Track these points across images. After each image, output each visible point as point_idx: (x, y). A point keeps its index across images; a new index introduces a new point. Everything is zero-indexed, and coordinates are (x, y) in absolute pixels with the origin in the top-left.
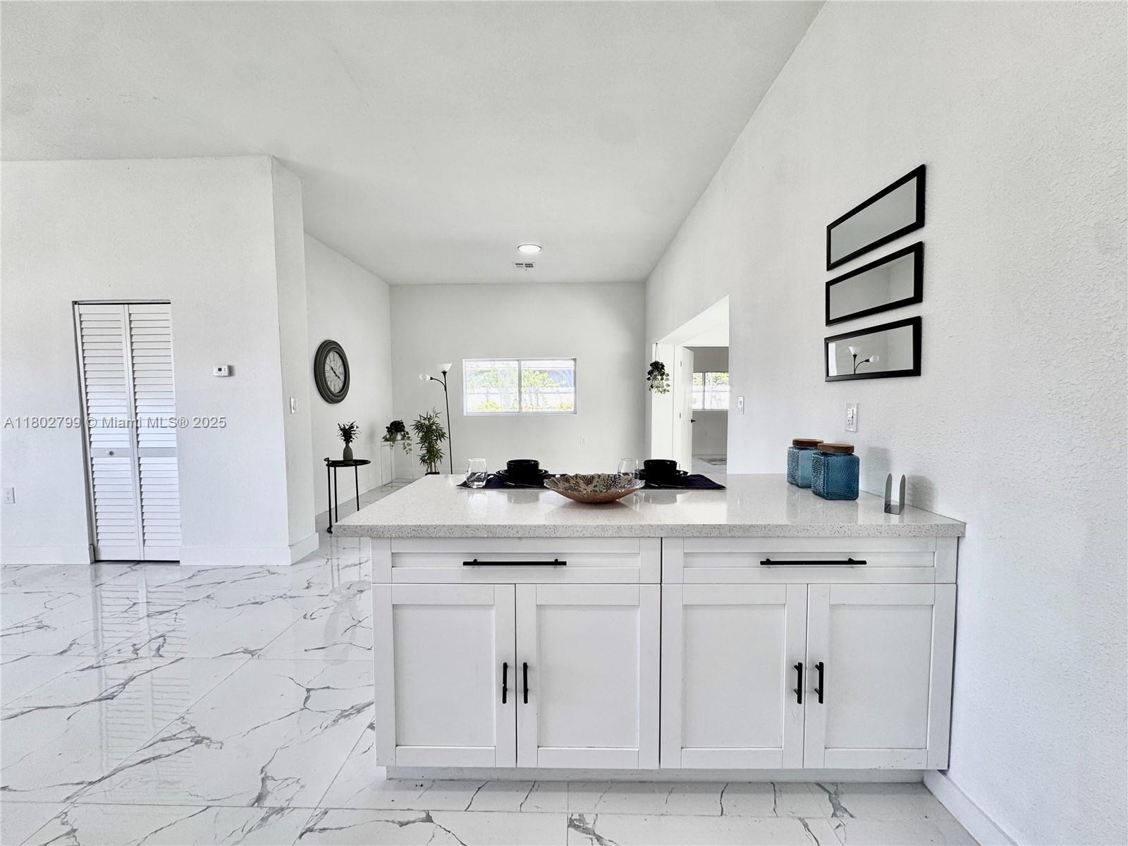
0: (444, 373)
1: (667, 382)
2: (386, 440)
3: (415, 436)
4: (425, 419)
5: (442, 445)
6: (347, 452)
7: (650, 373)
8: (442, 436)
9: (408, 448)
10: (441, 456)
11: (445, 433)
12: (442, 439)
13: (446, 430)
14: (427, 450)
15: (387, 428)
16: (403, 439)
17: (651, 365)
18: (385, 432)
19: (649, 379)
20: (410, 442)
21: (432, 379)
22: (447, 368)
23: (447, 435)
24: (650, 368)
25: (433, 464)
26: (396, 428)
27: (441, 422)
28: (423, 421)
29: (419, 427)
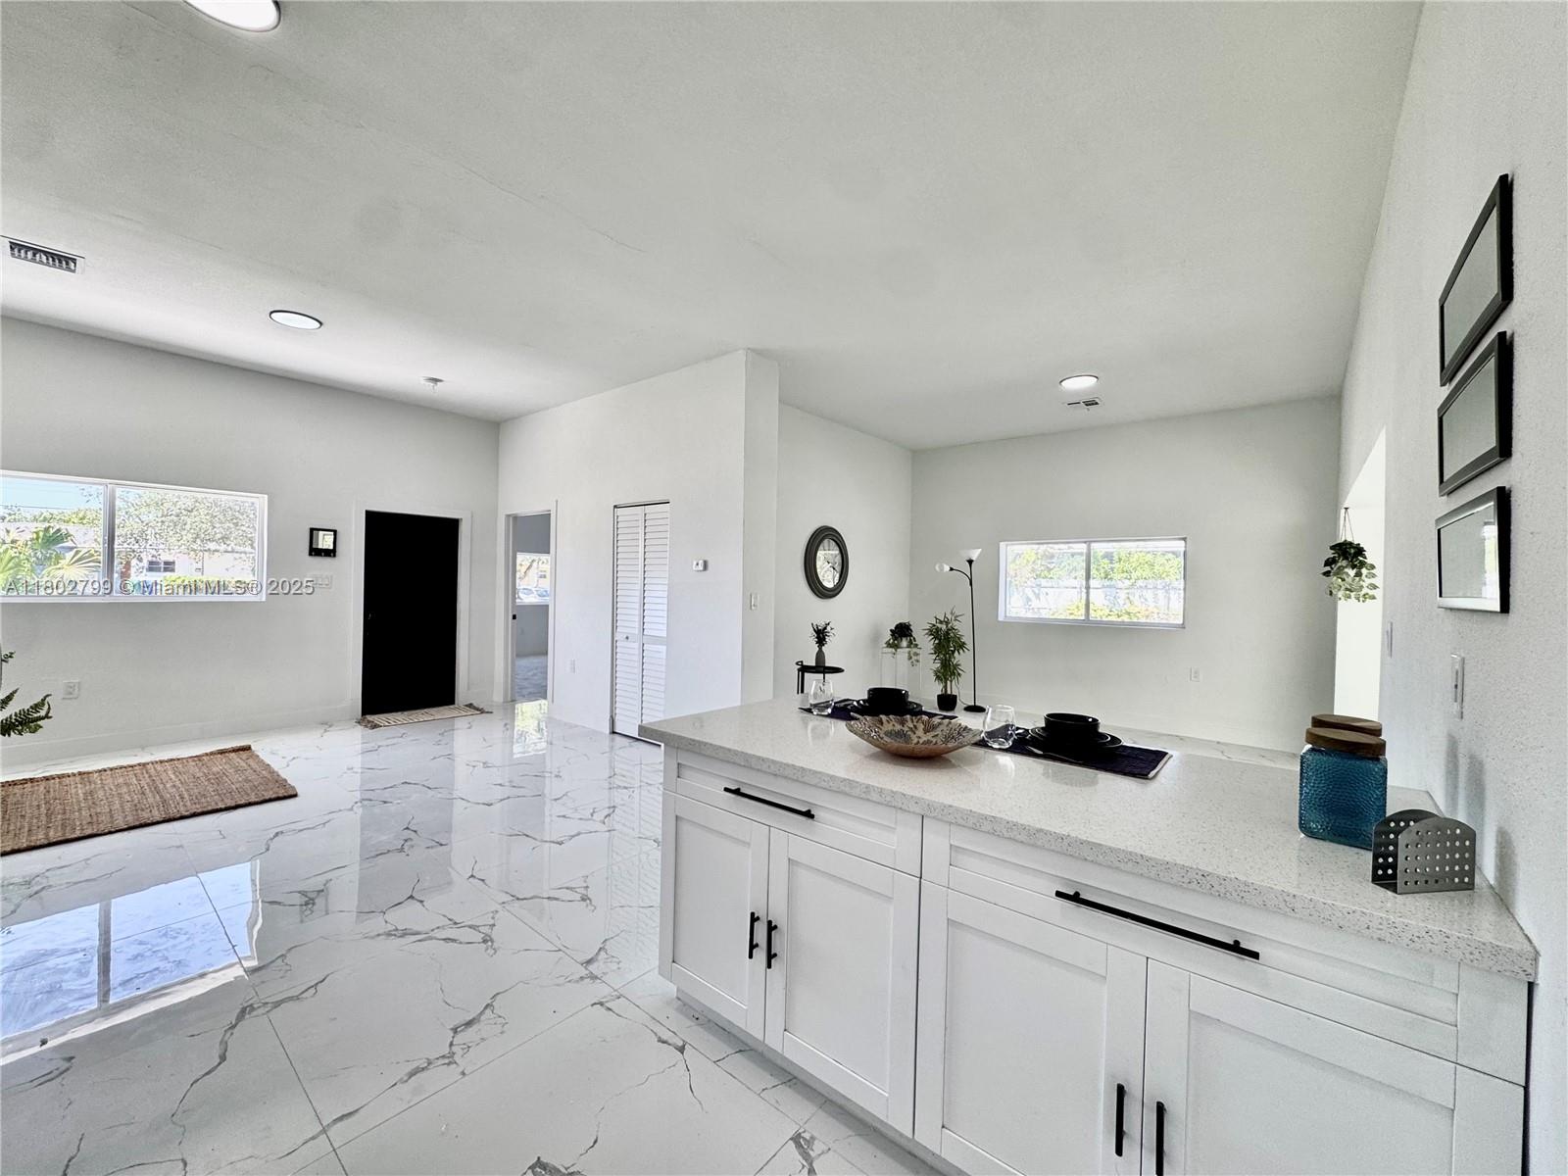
0: (970, 562)
1: (1372, 581)
2: (889, 645)
3: (927, 644)
4: (941, 622)
5: (962, 659)
6: (820, 656)
7: (1329, 562)
8: (962, 646)
9: (914, 658)
10: (959, 674)
11: (964, 643)
12: (961, 651)
13: (967, 639)
14: (942, 663)
15: (891, 630)
16: (908, 647)
17: (1332, 548)
18: (888, 636)
19: (1327, 574)
20: (918, 651)
21: (951, 569)
22: (975, 555)
23: (970, 646)
24: (1330, 554)
25: (949, 682)
26: (902, 631)
27: (963, 629)
28: (939, 625)
29: (934, 632)
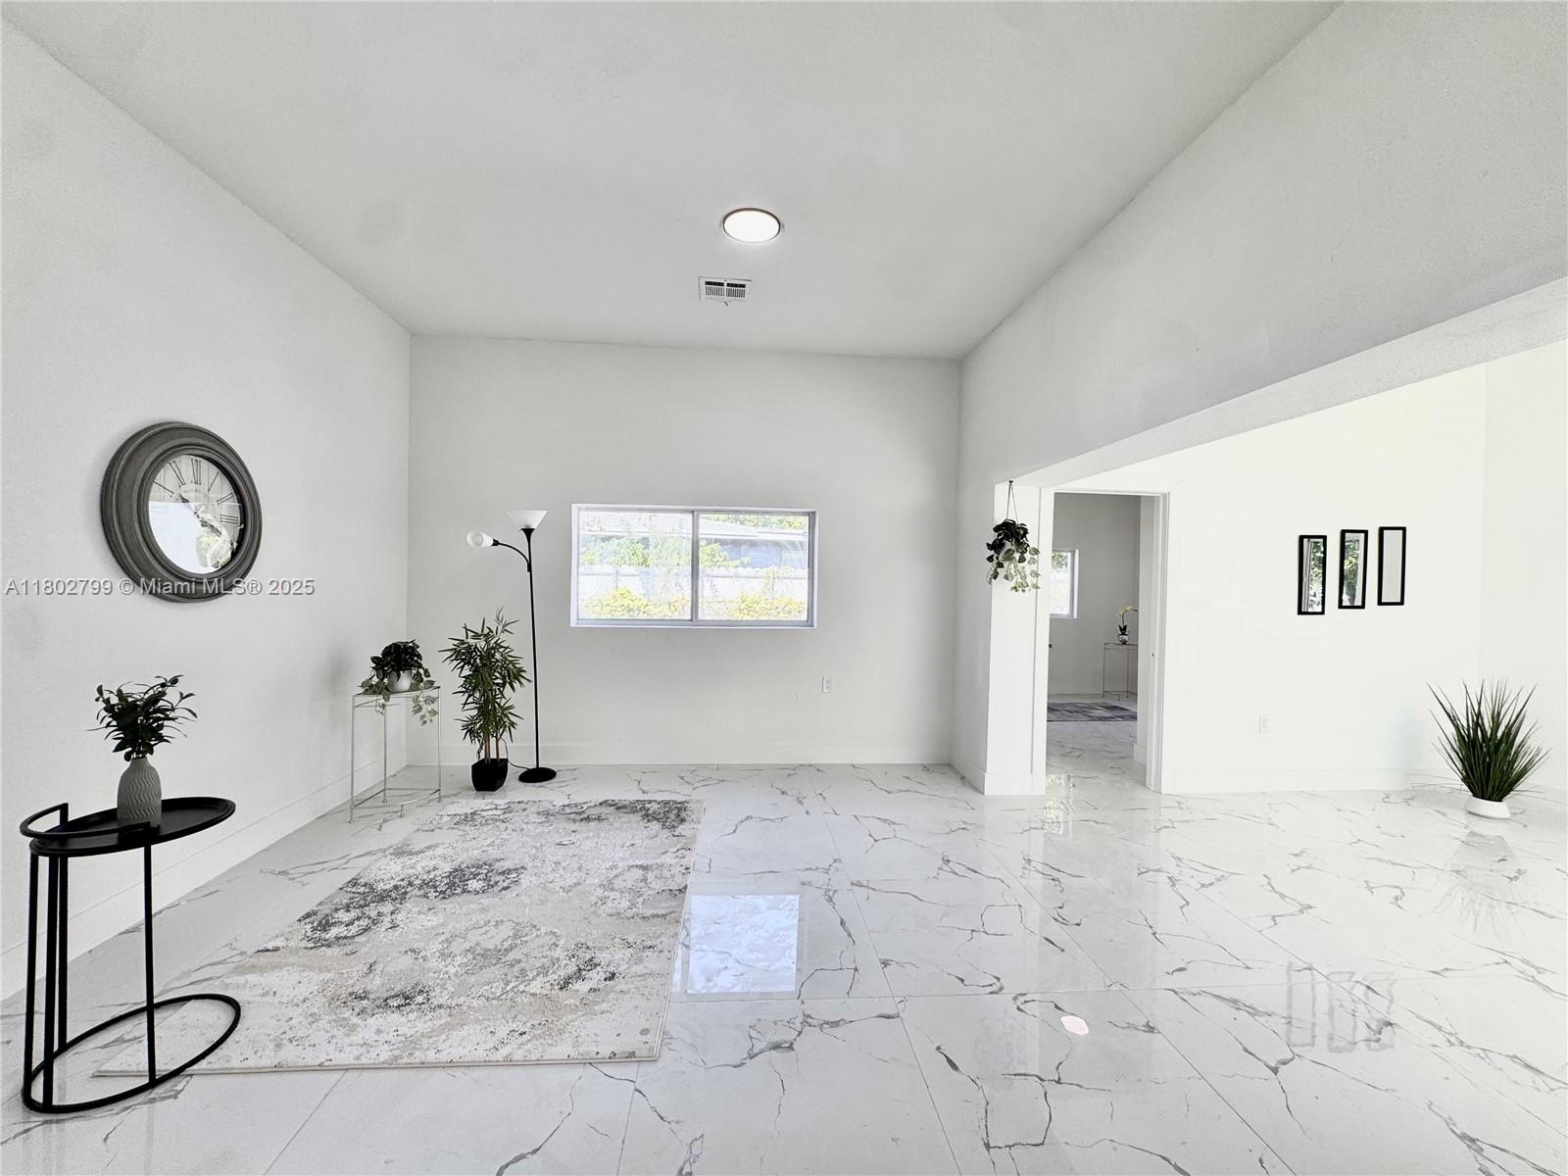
0: (528, 532)
1: (1034, 567)
2: (370, 689)
3: (449, 677)
4: (477, 636)
5: (516, 698)
7: (996, 546)
8: (514, 675)
9: (426, 708)
10: (512, 724)
11: (521, 670)
12: (516, 685)
13: (526, 664)
14: (479, 709)
15: (374, 659)
16: (413, 688)
17: (997, 529)
18: (366, 671)
19: (990, 559)
20: (433, 693)
21: (496, 543)
22: (535, 520)
23: (529, 675)
25: (493, 741)
26: (398, 659)
27: (516, 644)
28: (472, 642)
29: (463, 654)
